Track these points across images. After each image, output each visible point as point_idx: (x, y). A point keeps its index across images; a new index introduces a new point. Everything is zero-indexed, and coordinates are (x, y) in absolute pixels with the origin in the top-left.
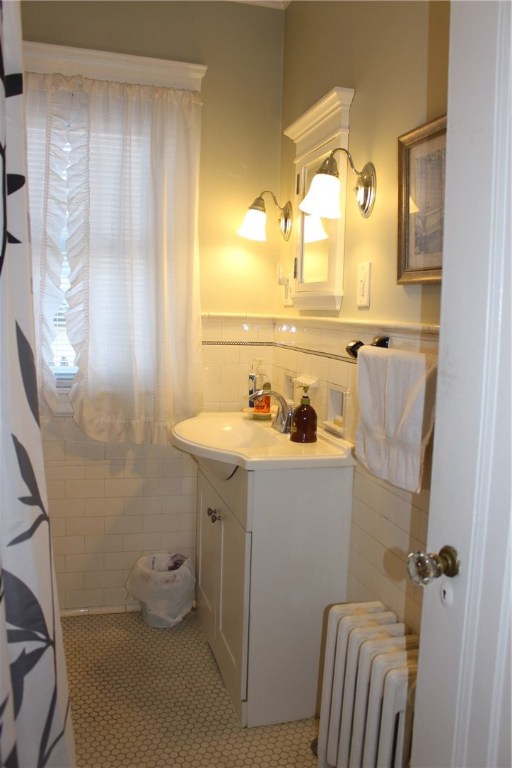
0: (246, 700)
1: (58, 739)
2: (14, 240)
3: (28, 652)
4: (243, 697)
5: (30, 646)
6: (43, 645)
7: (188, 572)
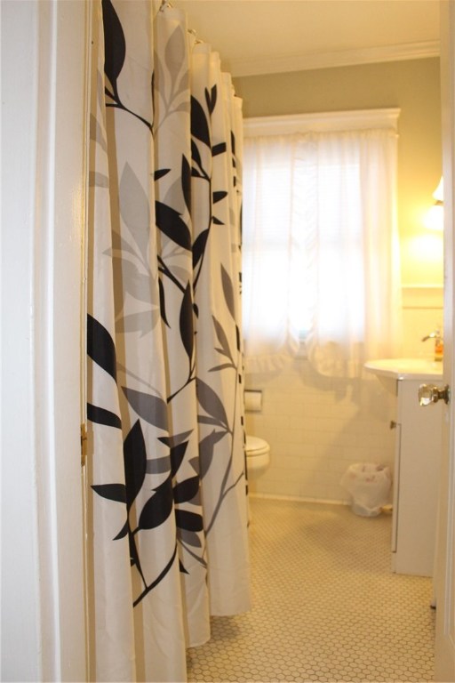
0: (395, 552)
1: (231, 487)
2: (217, 222)
3: (217, 431)
4: (393, 549)
5: (219, 429)
6: (225, 430)
7: (385, 476)
